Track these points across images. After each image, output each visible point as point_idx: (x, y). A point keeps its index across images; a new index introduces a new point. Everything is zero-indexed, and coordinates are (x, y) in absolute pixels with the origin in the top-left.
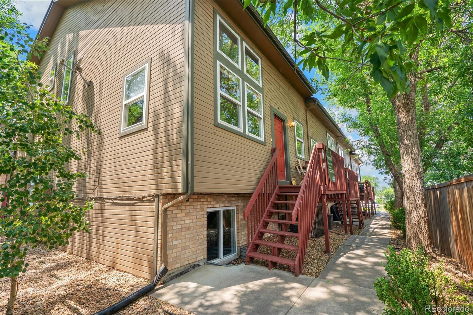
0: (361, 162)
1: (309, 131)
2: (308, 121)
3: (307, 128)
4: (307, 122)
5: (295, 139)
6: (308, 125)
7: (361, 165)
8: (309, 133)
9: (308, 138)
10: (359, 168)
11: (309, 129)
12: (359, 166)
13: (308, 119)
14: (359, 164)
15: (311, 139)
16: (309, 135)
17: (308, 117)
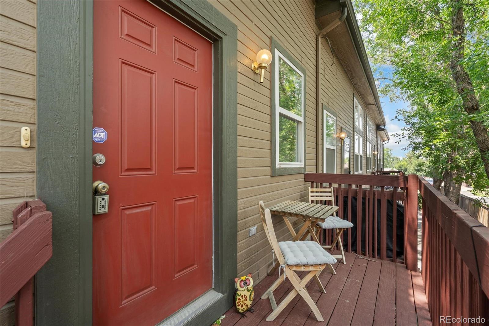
0: (386, 139)
1: (321, 91)
2: (320, 66)
3: (317, 83)
4: (317, 67)
5: (272, 115)
6: (321, 76)
7: (386, 142)
8: (321, 96)
9: (317, 111)
10: (383, 145)
11: (320, 86)
12: (384, 143)
13: (320, 61)
14: (384, 141)
15: (325, 112)
16: (321, 101)
17: (320, 55)
